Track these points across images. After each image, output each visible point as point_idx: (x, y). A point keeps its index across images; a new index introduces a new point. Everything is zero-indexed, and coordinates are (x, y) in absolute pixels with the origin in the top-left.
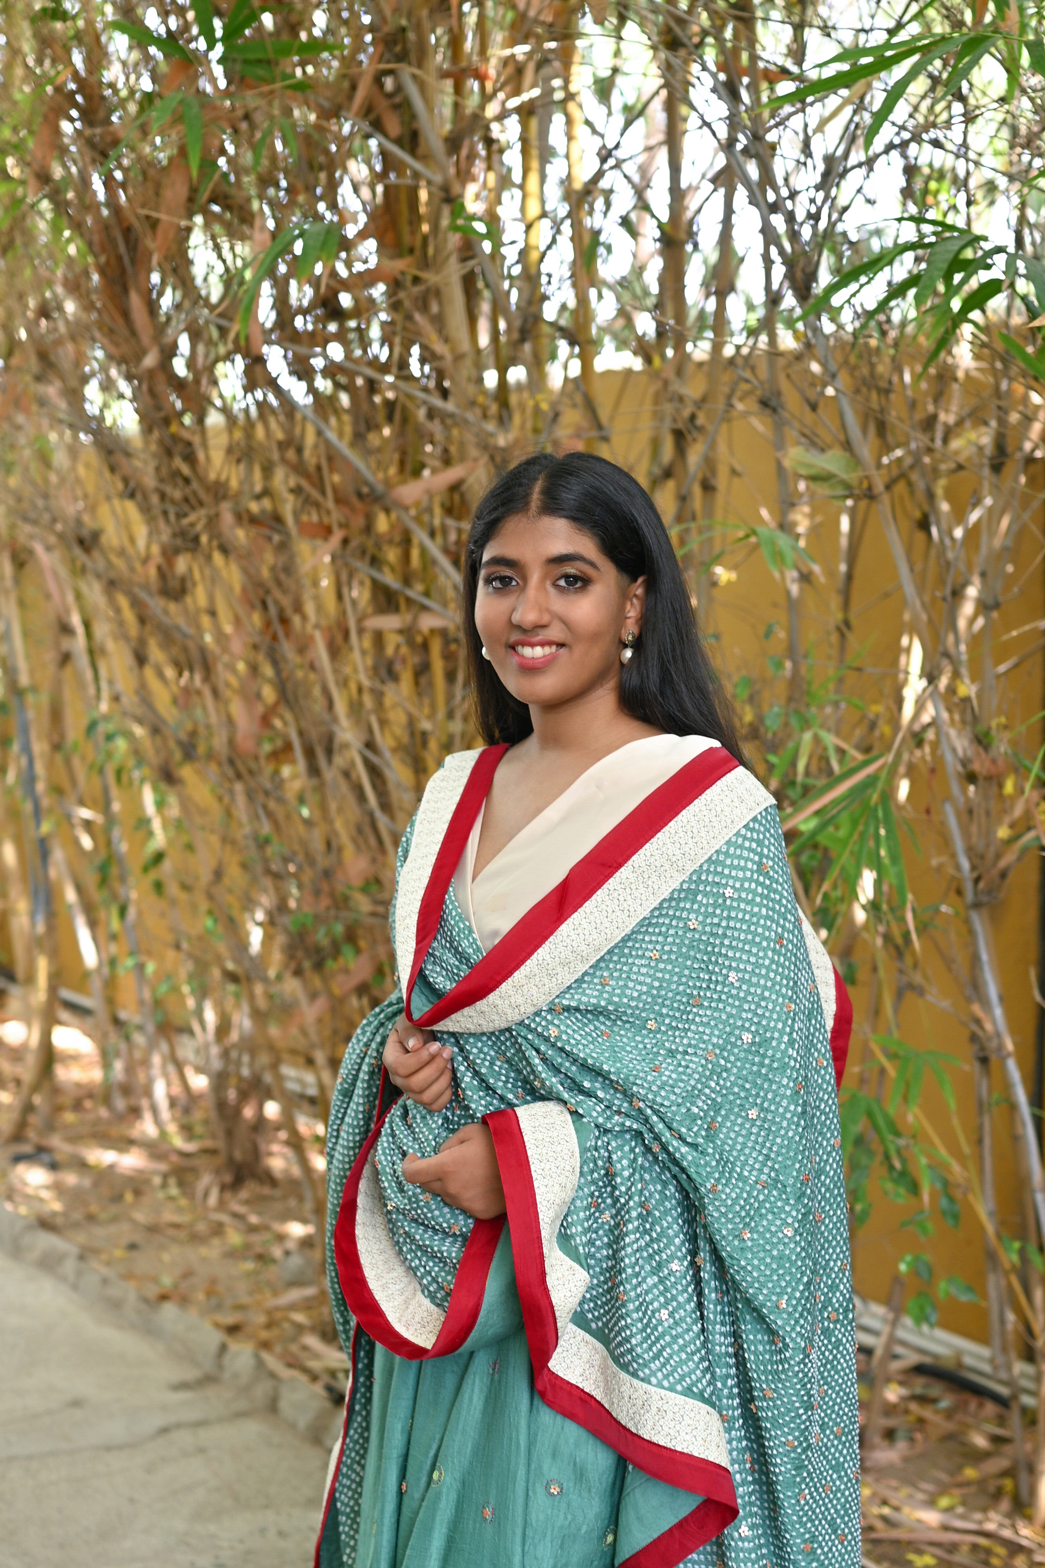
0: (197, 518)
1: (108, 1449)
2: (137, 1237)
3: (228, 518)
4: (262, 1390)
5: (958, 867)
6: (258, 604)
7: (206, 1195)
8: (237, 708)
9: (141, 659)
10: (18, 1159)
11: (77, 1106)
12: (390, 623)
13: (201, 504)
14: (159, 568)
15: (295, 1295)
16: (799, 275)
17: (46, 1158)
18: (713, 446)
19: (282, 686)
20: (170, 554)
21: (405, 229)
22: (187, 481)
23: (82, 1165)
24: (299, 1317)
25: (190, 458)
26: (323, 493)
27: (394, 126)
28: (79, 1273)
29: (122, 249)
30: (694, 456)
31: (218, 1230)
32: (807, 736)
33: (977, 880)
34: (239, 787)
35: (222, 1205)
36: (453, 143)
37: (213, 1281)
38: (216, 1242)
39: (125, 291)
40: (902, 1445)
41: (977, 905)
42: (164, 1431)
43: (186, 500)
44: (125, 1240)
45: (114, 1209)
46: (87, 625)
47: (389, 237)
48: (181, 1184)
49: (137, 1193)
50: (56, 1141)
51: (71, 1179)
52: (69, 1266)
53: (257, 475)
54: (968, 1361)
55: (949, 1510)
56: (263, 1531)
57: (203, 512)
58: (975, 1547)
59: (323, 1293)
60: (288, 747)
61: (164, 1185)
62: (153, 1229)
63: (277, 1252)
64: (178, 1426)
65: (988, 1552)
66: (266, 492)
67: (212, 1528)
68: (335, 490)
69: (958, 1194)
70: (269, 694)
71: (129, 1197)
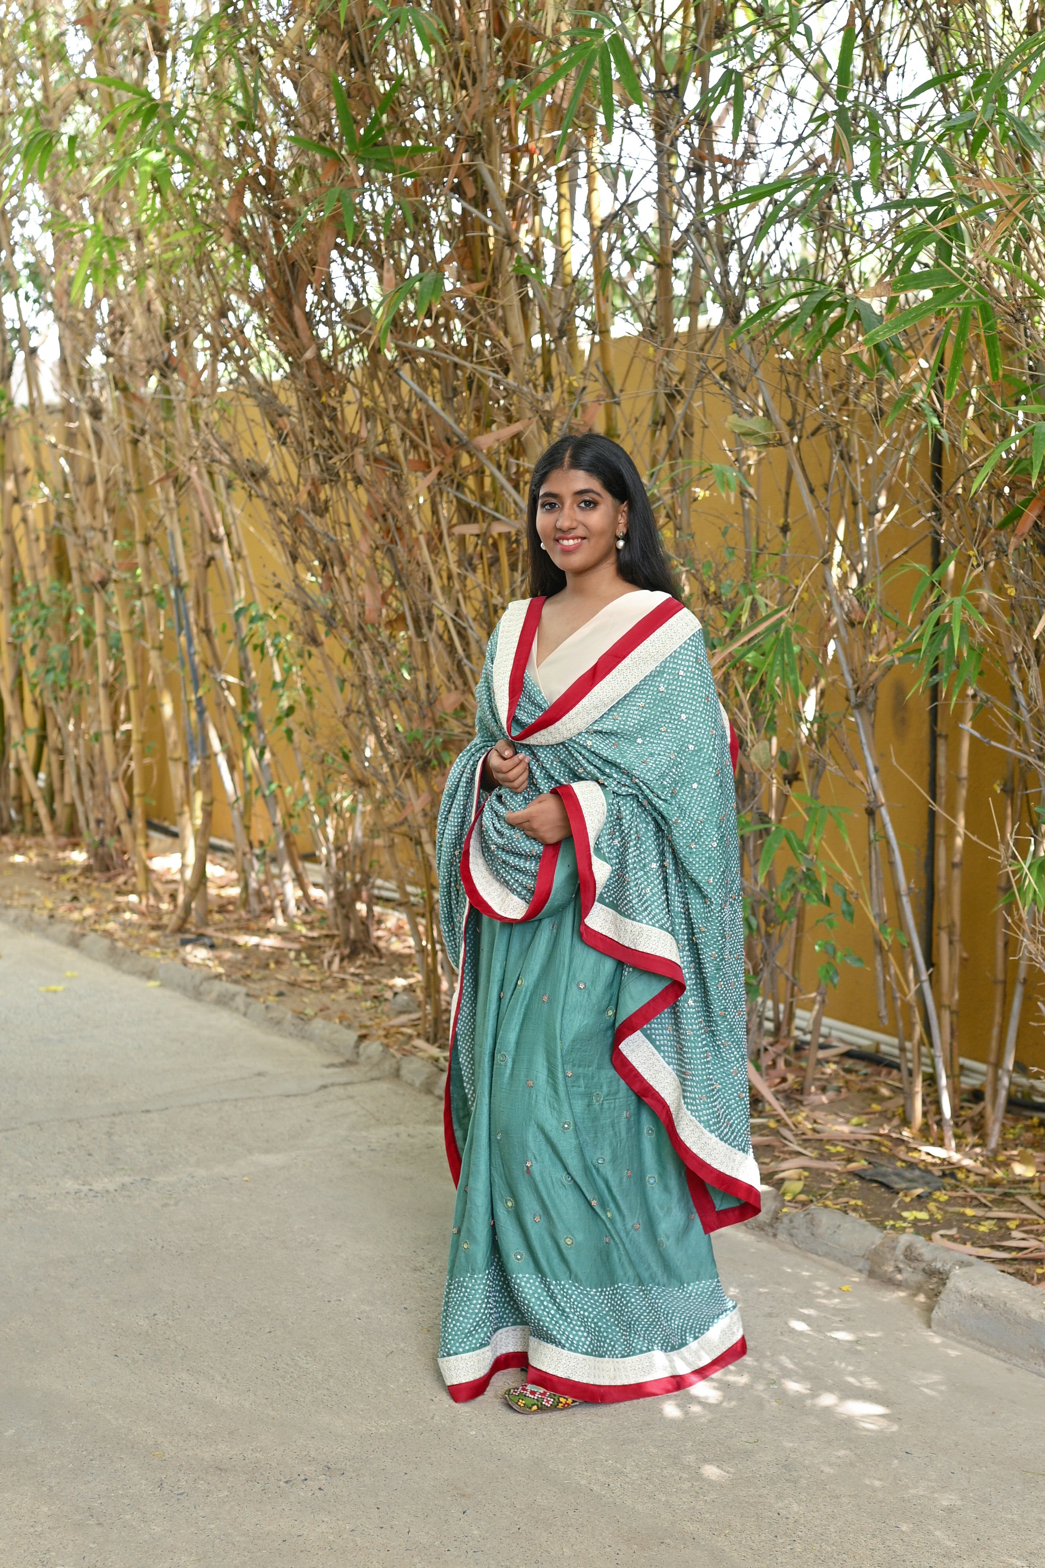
0: (336, 460)
1: (288, 1096)
2: (283, 989)
3: (360, 459)
4: (387, 1065)
5: (845, 683)
6: (380, 519)
7: (330, 963)
8: (364, 590)
9: (294, 558)
10: (184, 943)
11: (222, 909)
12: (470, 529)
13: (342, 450)
14: (309, 493)
15: (404, 1018)
16: (731, 308)
17: (206, 941)
18: (689, 406)
19: (398, 575)
20: (316, 485)
21: (480, 257)
22: (331, 433)
23: (235, 946)
24: (409, 1031)
25: (333, 419)
26: (424, 440)
27: (471, 191)
28: (248, 1006)
29: (289, 276)
30: (679, 411)
31: (343, 983)
32: (749, 599)
33: (857, 690)
34: (365, 646)
35: (342, 969)
36: (511, 201)
37: (343, 1011)
38: (342, 991)
39: (291, 306)
40: (831, 1094)
41: (859, 706)
42: (324, 1087)
43: (331, 447)
44: (275, 991)
45: (262, 973)
46: (228, 535)
47: (468, 262)
48: (309, 957)
49: (278, 962)
50: (210, 931)
51: (228, 955)
52: (240, 1001)
53: (380, 430)
54: (883, 1048)
55: (859, 1125)
56: (398, 1135)
57: (343, 455)
58: (871, 1141)
59: (426, 1016)
60: (401, 618)
61: (297, 958)
62: (293, 984)
63: (389, 995)
64: (333, 1085)
65: (880, 1144)
66: (384, 441)
67: (364, 1134)
68: (432, 438)
69: (852, 899)
70: (387, 581)
71: (272, 965)
